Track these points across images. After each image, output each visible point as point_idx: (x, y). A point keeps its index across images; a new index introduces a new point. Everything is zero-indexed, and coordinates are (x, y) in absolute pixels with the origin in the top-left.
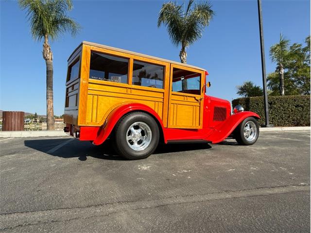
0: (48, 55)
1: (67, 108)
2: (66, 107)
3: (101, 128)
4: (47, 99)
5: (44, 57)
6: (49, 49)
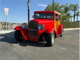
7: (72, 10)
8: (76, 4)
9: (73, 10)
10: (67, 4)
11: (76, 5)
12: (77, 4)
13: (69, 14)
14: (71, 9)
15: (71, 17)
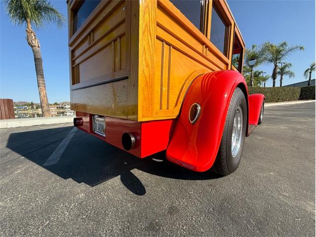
0: (34, 42)
1: (77, 86)
2: (73, 83)
3: (175, 121)
4: (39, 86)
5: (29, 44)
6: (35, 35)
7: (267, 62)
8: (282, 42)
9: (271, 61)
10: (253, 47)
11: (282, 45)
12: (285, 43)
13: (259, 73)
14: (265, 59)
15: (265, 79)
